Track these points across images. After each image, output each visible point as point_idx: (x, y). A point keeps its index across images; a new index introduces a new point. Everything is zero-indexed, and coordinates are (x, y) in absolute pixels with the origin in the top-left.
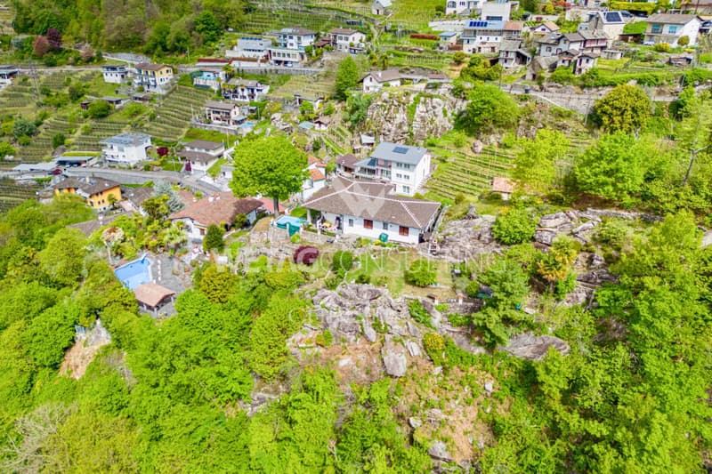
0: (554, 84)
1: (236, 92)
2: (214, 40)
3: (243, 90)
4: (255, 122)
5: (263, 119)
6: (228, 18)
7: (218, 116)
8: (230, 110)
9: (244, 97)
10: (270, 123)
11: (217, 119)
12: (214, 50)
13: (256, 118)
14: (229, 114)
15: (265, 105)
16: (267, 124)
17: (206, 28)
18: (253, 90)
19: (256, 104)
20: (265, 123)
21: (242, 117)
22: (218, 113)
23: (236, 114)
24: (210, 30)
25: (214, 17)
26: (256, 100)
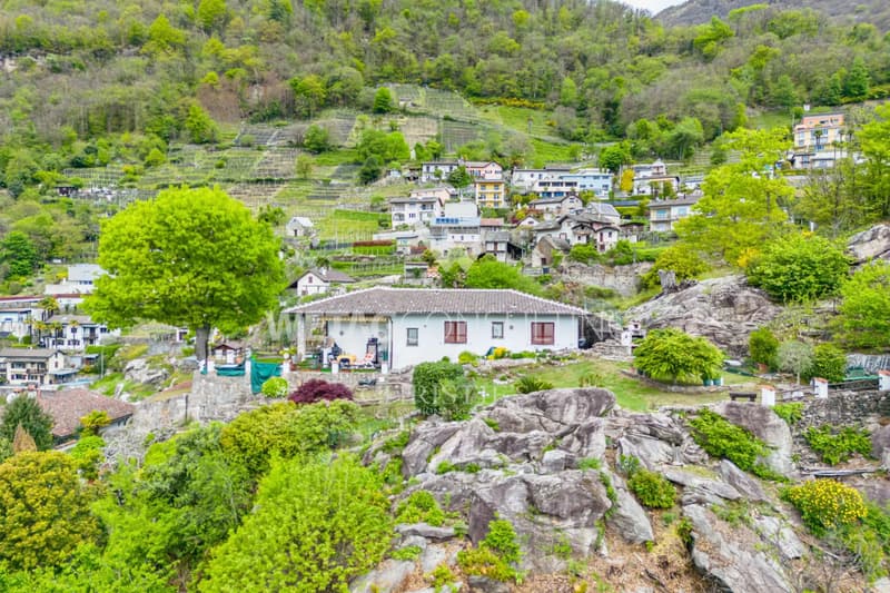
0: (576, 263)
1: (60, 334)
2: (25, 274)
3: (74, 330)
4: (93, 377)
5: (109, 373)
6: (53, 245)
7: (21, 371)
8: (47, 358)
9: (75, 342)
10: (123, 377)
11: (19, 377)
12: (23, 286)
13: (97, 371)
14: (43, 365)
15: (116, 349)
16: (116, 380)
17: (13, 256)
18: (93, 330)
19: (98, 350)
20: (112, 378)
21: (70, 371)
22: (22, 365)
23: (56, 365)
24: (20, 259)
25: (29, 242)
26: (97, 344)
